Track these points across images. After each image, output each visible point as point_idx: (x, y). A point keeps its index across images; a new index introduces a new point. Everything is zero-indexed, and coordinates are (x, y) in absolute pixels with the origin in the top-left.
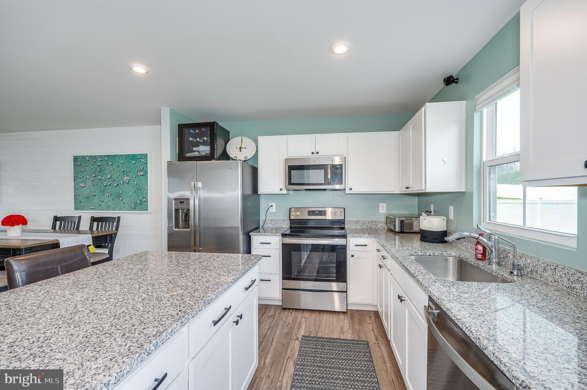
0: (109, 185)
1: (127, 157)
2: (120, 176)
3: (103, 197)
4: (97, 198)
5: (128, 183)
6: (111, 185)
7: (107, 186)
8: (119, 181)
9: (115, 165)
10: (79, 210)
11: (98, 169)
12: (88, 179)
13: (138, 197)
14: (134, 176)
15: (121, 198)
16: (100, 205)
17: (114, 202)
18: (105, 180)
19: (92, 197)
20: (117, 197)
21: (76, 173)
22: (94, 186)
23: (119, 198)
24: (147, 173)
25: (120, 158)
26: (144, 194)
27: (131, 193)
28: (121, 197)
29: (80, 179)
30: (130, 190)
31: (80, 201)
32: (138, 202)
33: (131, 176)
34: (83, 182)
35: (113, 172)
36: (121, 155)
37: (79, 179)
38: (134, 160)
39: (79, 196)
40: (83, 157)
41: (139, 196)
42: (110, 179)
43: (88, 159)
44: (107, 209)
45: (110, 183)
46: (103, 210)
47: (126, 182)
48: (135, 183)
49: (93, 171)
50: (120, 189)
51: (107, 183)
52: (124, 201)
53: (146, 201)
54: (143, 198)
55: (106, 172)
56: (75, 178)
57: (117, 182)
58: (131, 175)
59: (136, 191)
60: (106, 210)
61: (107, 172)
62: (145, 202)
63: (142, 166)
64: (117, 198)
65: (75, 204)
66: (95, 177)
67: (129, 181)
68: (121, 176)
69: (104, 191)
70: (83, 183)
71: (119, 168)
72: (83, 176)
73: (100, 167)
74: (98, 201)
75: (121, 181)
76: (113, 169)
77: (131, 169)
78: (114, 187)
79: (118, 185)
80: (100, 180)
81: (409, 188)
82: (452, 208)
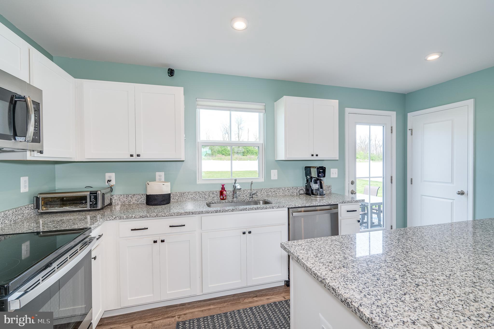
81: (138, 156)
82: (162, 174)
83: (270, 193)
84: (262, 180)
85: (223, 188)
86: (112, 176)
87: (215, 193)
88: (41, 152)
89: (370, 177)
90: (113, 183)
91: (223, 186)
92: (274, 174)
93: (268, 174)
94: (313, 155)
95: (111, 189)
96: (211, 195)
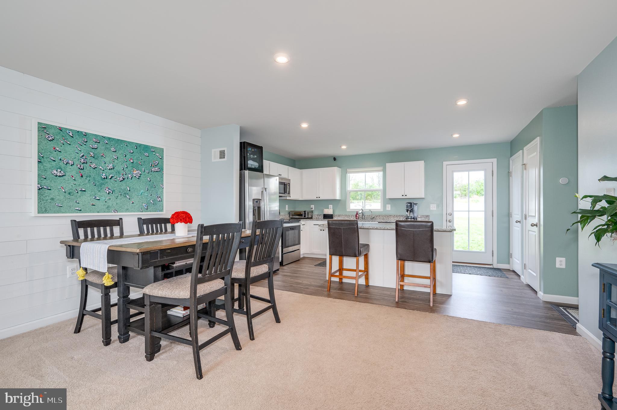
0: (111, 178)
1: (138, 146)
2: (127, 168)
3: (99, 193)
4: (89, 195)
5: (139, 179)
6: (113, 178)
7: (106, 178)
8: (126, 174)
9: (120, 152)
10: (48, 213)
11: (92, 153)
12: (72, 165)
13: (151, 196)
14: (146, 171)
15: (128, 197)
16: (95, 205)
17: (118, 201)
18: (103, 170)
19: (78, 192)
20: (122, 194)
21: (43, 151)
22: (82, 176)
23: (126, 196)
24: (163, 169)
25: (128, 145)
26: (159, 193)
27: (142, 191)
28: (128, 195)
29: (53, 163)
30: (141, 187)
31: (52, 199)
32: (151, 201)
33: (143, 171)
34: (60, 168)
35: (116, 161)
36: (129, 143)
37: (51, 163)
38: (146, 151)
39: (50, 189)
40: (60, 129)
41: (153, 194)
42: (112, 171)
43: (71, 134)
44: (107, 210)
45: (111, 175)
46: (98, 212)
47: (135, 177)
48: (148, 179)
49: (82, 155)
50: (128, 184)
51: (107, 175)
52: (133, 200)
53: (161, 201)
54: (158, 197)
55: (105, 160)
56: (39, 159)
57: (123, 175)
58: (143, 169)
59: (149, 189)
60: (104, 212)
61: (107, 160)
62: (159, 201)
63: (157, 161)
64: (122, 196)
65: (38, 203)
66: (85, 164)
67: (140, 177)
68: (129, 168)
69: (101, 186)
70: (59, 170)
71: (126, 158)
72: (60, 160)
73: (96, 152)
74: (90, 200)
75: (129, 175)
76: (117, 158)
77: (143, 162)
78: (118, 182)
79: (124, 179)
80: (94, 170)
81: (319, 197)
82: (332, 206)
83: (385, 218)
84: (382, 210)
85: (357, 214)
86: (313, 206)
87: (354, 216)
88: (290, 197)
89: (469, 211)
90: (313, 209)
91: (357, 212)
92: (389, 207)
93: (384, 207)
94: (403, 196)
95: (312, 212)
96: (352, 217)
